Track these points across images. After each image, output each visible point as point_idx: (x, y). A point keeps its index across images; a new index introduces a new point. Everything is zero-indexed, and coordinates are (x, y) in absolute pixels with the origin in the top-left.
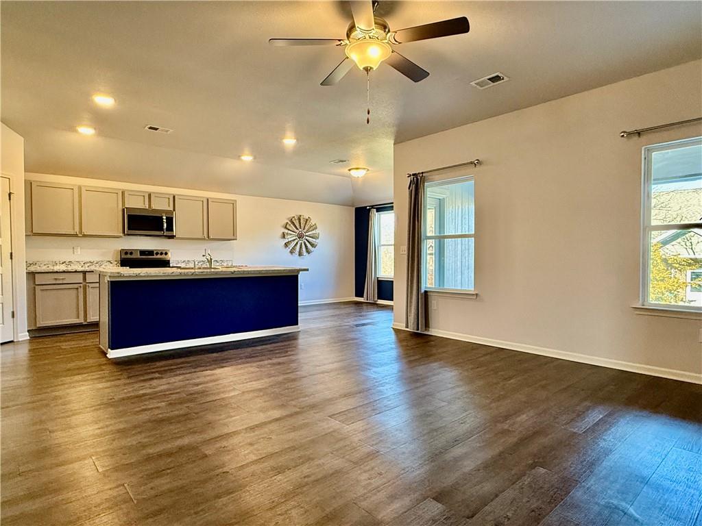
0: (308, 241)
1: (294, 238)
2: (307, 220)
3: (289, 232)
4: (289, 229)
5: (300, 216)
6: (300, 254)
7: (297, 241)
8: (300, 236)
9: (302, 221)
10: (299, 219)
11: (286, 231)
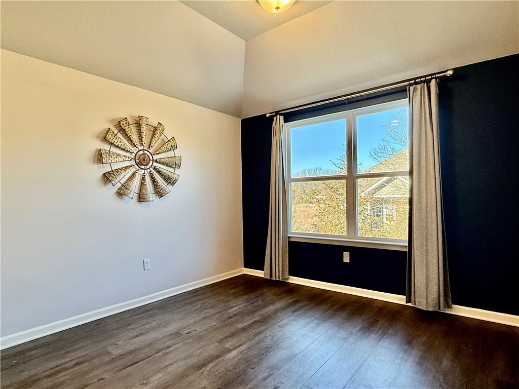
0: (159, 172)
1: (128, 164)
2: (156, 129)
3: (113, 149)
4: (112, 144)
5: (140, 118)
6: (141, 198)
7: (132, 170)
8: (141, 162)
9: (144, 130)
10: (138, 125)
11: (106, 147)
